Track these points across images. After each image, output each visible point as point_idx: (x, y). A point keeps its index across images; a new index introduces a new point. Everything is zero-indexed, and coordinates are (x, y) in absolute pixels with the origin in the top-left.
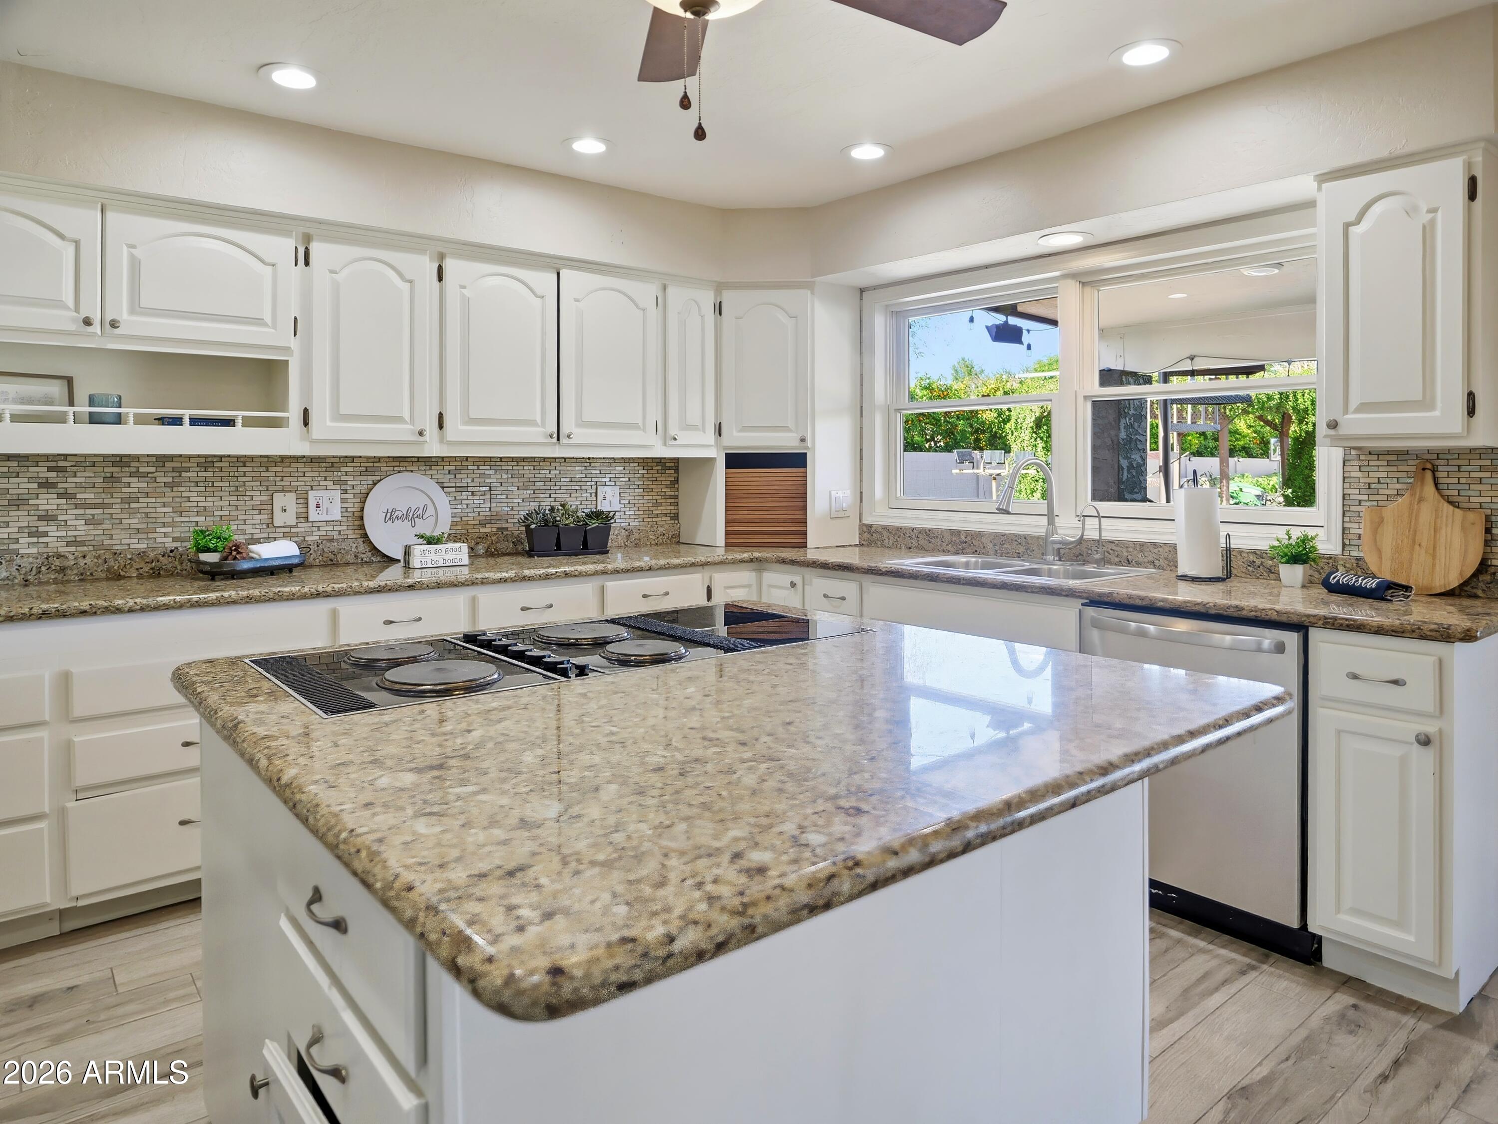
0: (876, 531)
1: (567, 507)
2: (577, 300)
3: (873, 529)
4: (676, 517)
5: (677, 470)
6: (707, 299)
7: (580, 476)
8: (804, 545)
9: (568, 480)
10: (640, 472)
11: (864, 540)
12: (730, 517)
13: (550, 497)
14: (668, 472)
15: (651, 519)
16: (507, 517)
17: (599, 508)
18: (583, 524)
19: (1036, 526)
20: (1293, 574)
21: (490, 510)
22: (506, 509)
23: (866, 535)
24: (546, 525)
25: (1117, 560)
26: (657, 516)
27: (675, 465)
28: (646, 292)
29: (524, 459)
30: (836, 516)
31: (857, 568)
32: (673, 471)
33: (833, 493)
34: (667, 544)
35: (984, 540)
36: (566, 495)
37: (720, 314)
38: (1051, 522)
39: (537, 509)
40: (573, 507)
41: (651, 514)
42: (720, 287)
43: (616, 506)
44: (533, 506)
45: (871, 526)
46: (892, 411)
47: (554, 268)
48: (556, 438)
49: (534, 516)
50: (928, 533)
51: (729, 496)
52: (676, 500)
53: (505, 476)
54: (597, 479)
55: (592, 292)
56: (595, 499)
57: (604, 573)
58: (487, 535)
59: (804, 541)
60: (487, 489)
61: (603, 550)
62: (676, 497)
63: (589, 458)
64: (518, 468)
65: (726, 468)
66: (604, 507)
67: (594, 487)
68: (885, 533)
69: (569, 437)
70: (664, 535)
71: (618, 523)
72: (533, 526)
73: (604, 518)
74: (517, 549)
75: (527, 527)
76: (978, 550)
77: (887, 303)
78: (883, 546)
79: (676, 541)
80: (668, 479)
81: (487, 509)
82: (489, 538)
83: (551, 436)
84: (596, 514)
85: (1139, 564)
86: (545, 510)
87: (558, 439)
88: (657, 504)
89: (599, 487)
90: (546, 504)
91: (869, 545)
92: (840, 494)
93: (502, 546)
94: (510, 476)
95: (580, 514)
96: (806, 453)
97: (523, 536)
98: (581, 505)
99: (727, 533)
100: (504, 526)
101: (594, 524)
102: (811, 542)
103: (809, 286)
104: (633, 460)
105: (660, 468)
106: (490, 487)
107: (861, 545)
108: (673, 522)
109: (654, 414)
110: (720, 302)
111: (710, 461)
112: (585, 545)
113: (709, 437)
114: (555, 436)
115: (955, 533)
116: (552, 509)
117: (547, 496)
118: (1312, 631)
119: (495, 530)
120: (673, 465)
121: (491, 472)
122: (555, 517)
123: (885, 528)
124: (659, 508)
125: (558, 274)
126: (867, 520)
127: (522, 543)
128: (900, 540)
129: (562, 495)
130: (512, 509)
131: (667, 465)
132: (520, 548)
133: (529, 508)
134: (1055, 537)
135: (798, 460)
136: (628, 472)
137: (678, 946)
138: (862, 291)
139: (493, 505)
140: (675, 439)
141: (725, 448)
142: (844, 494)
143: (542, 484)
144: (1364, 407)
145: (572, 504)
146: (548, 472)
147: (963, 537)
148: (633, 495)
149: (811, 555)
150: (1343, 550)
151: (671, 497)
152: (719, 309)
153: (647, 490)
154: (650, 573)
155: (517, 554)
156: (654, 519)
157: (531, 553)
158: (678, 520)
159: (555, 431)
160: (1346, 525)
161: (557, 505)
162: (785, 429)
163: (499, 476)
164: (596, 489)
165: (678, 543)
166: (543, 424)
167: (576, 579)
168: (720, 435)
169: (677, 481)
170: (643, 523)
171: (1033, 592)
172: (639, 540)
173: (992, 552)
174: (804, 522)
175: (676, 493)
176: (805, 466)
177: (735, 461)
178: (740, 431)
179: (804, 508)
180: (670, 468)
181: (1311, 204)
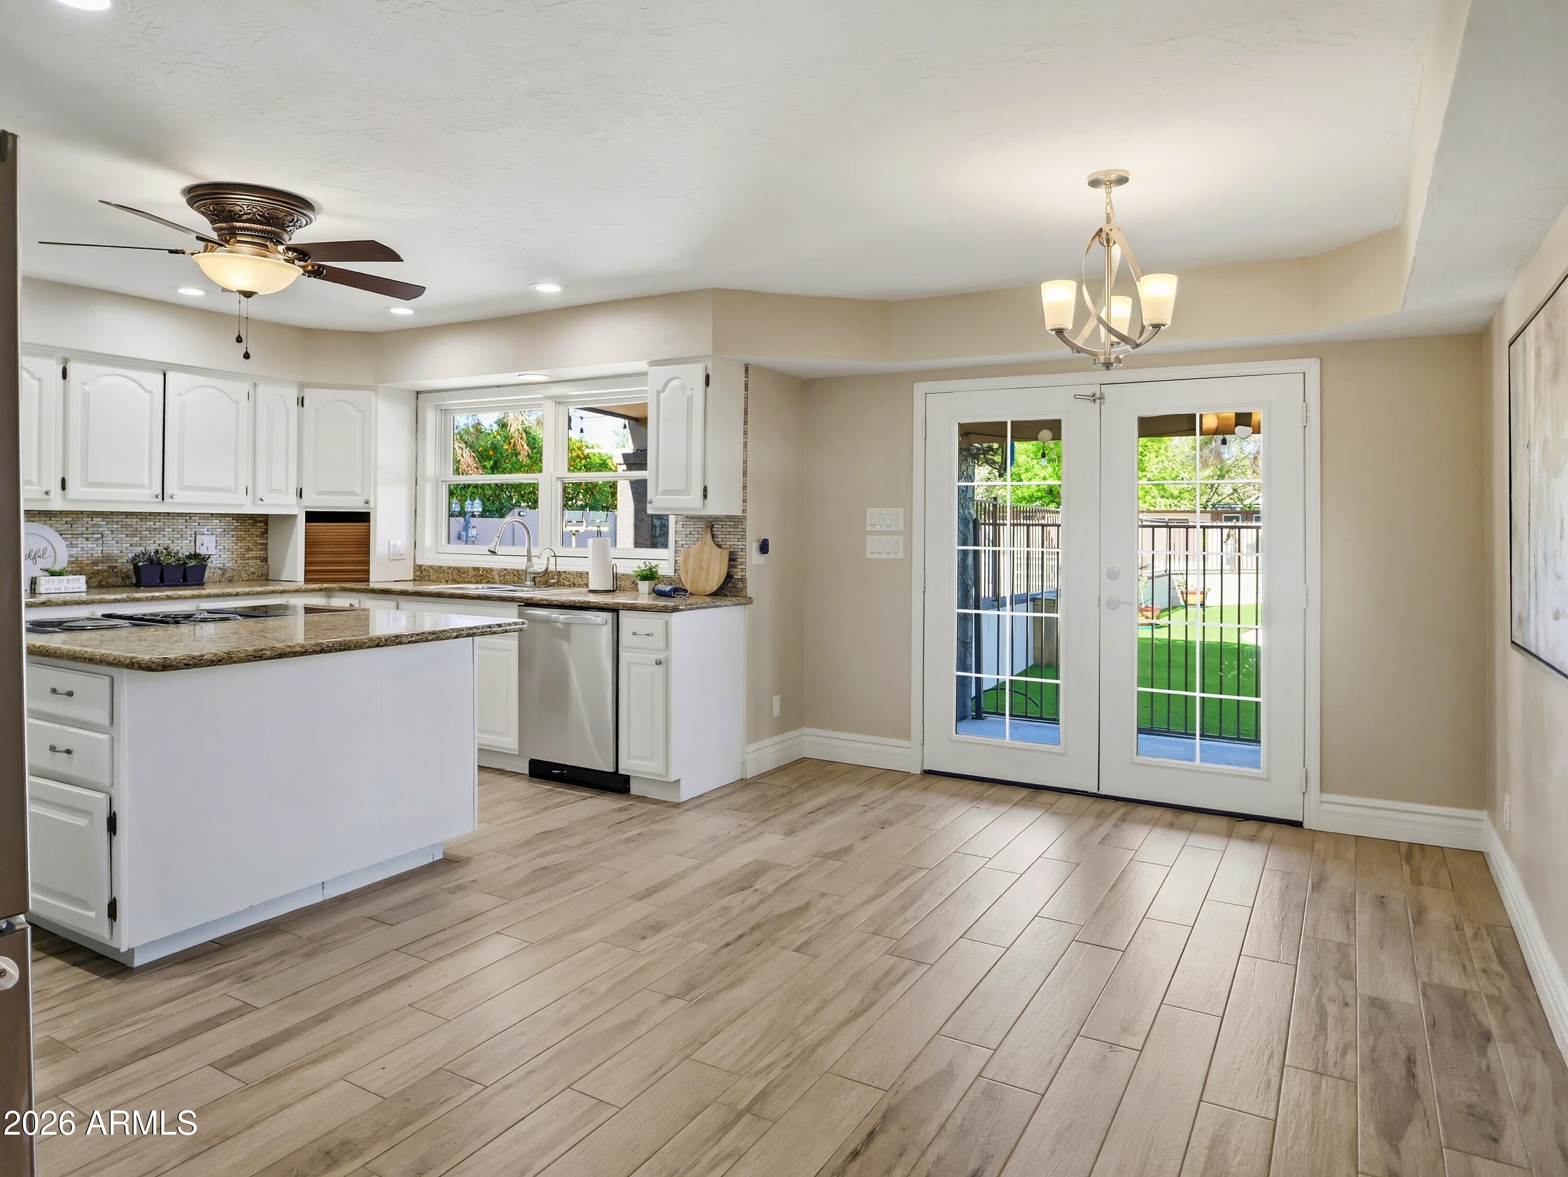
0: (425, 570)
1: (170, 550)
2: (180, 395)
3: (423, 568)
4: (265, 560)
5: (266, 524)
6: (292, 394)
7: (182, 527)
8: (367, 580)
9: (171, 530)
10: (234, 524)
11: (417, 576)
12: (308, 559)
13: (154, 542)
14: (258, 524)
15: (243, 561)
16: (116, 558)
17: (197, 551)
18: (183, 563)
19: (519, 563)
20: (644, 586)
21: (102, 552)
22: (116, 552)
23: (418, 573)
24: (151, 563)
25: (568, 583)
26: (249, 559)
27: (265, 519)
28: (240, 389)
29: (132, 514)
30: (395, 558)
31: (394, 592)
32: (263, 524)
33: (392, 543)
34: (256, 580)
35: (494, 573)
36: (169, 542)
37: (303, 406)
38: (529, 560)
39: (144, 552)
40: (175, 551)
41: (243, 557)
42: (302, 386)
43: (212, 551)
44: (140, 549)
45: (421, 566)
46: (440, 482)
47: (160, 370)
48: (161, 498)
49: (141, 556)
50: (459, 570)
51: (308, 544)
52: (265, 547)
53: (115, 526)
54: (196, 530)
55: (193, 389)
56: (194, 544)
57: (199, 597)
58: (99, 572)
59: (367, 576)
60: (100, 536)
61: (200, 583)
62: (266, 544)
63: (189, 514)
64: (127, 520)
65: (306, 522)
66: (202, 551)
67: (193, 536)
68: (431, 571)
69: (172, 497)
70: (254, 573)
71: (214, 563)
72: (140, 564)
73: (201, 561)
74: (125, 583)
75: (135, 566)
76: (490, 580)
77: (438, 403)
78: (430, 580)
79: (265, 577)
80: (258, 530)
81: (100, 552)
82: (101, 574)
83: (157, 497)
84: (196, 556)
85: (579, 586)
86: (151, 553)
87: (163, 499)
88: (249, 549)
89: (198, 536)
90: (152, 548)
91: (420, 580)
92: (399, 542)
93: (112, 580)
94: (120, 526)
95: (180, 555)
96: (370, 512)
97: (132, 573)
98: (183, 548)
99: (306, 572)
100: (114, 564)
101: (193, 563)
102: (373, 577)
103: (374, 389)
104: (228, 515)
105: (251, 521)
106: (102, 535)
107: (415, 580)
108: (263, 563)
109: (245, 480)
110: (303, 398)
111: (294, 517)
112: (185, 579)
113: (293, 497)
114: (160, 496)
115: (476, 569)
116: (157, 552)
117: (153, 542)
118: (621, 612)
119: (106, 568)
120: (263, 519)
121: (104, 523)
122: (159, 558)
123: (431, 567)
124: (250, 552)
125: (165, 375)
126: (417, 563)
127: (130, 578)
128: (441, 575)
129: (165, 542)
130: (122, 552)
131: (258, 519)
132: (127, 582)
133: (136, 551)
134: (531, 570)
135: (363, 517)
136: (223, 524)
137: (204, 658)
138: (418, 393)
139: (105, 548)
140: (262, 500)
141: (305, 507)
142: (401, 542)
143: (148, 532)
144: (666, 492)
145: (174, 548)
146: (153, 523)
147: (481, 572)
148: (228, 542)
149: (372, 585)
150: (675, 572)
151: (261, 544)
152: (301, 402)
153: (240, 539)
154: (237, 597)
155: (125, 586)
156: (246, 561)
157: (138, 585)
158: (267, 562)
159: (161, 492)
160: (676, 558)
161: (160, 549)
162: (354, 494)
163: (110, 526)
164: (195, 537)
165: (267, 580)
166: (150, 487)
167: (176, 601)
168: (301, 497)
169: (266, 532)
170: (236, 564)
171: (494, 600)
172: (233, 577)
173: (499, 581)
174: (367, 563)
175: (266, 541)
176: (370, 522)
177: (312, 517)
178: (318, 494)
179: (368, 553)
180: (260, 522)
181: (645, 374)
